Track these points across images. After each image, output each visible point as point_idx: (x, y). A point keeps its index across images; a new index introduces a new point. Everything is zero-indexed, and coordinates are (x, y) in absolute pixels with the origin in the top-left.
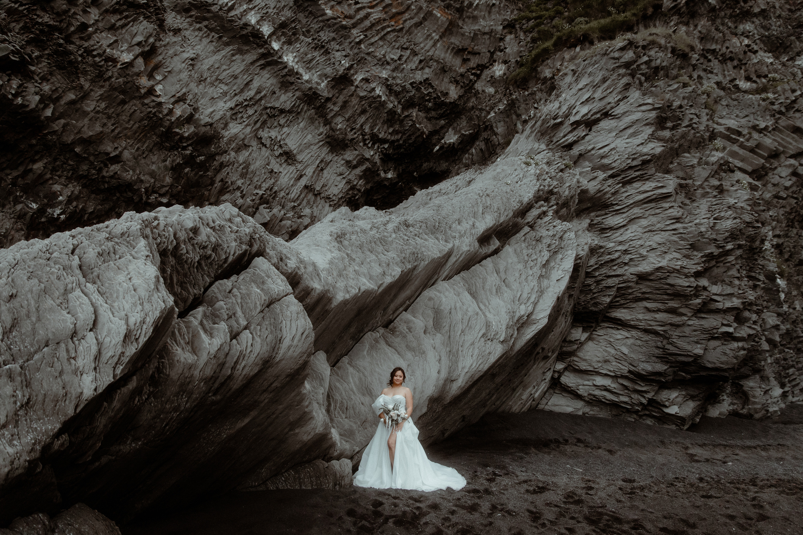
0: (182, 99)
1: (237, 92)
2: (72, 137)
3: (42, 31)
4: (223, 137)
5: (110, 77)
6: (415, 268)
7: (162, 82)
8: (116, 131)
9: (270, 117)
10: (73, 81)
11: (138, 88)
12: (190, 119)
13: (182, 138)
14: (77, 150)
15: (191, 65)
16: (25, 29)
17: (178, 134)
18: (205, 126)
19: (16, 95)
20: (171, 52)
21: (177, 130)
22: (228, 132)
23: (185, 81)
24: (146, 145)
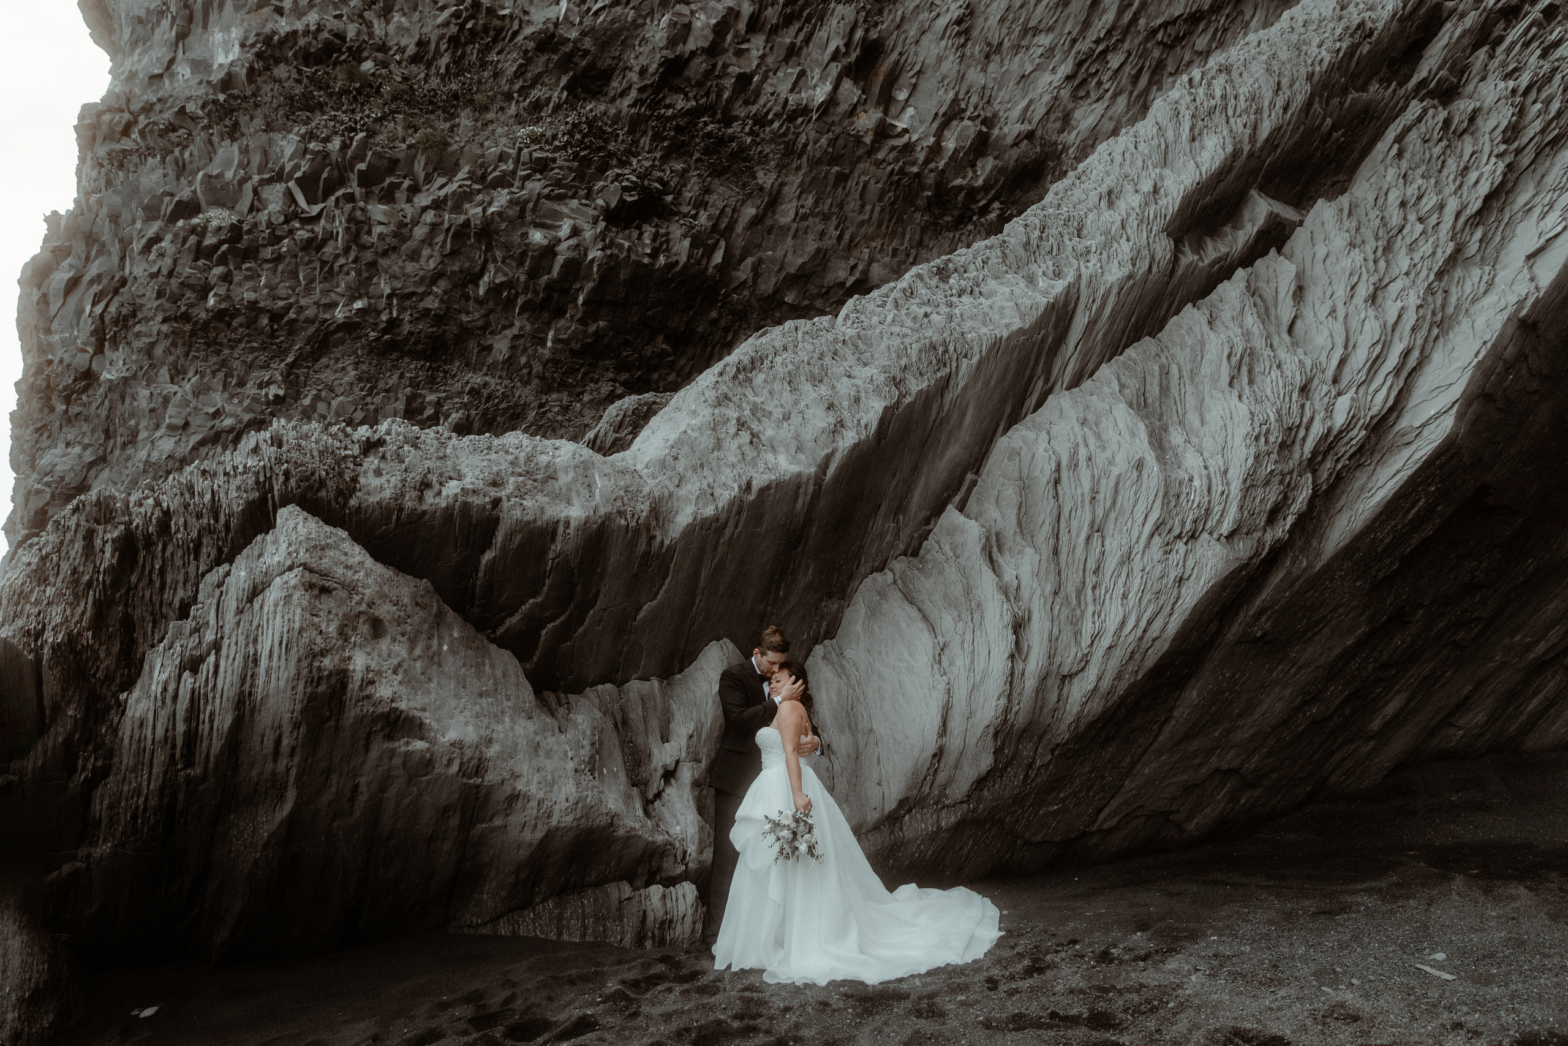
0: (953, 114)
1: (1074, 34)
2: (774, 280)
3: (679, 129)
4: (1065, 149)
5: (806, 145)
7: (911, 101)
8: (847, 236)
9: (1168, 47)
10: (744, 185)
11: (858, 139)
12: (981, 145)
13: (972, 193)
14: (789, 298)
15: (959, 34)
16: (657, 137)
17: (960, 188)
18: (1016, 144)
19: (654, 255)
20: (913, 32)
21: (958, 182)
22: (1075, 132)
23: (953, 74)
24: (908, 237)
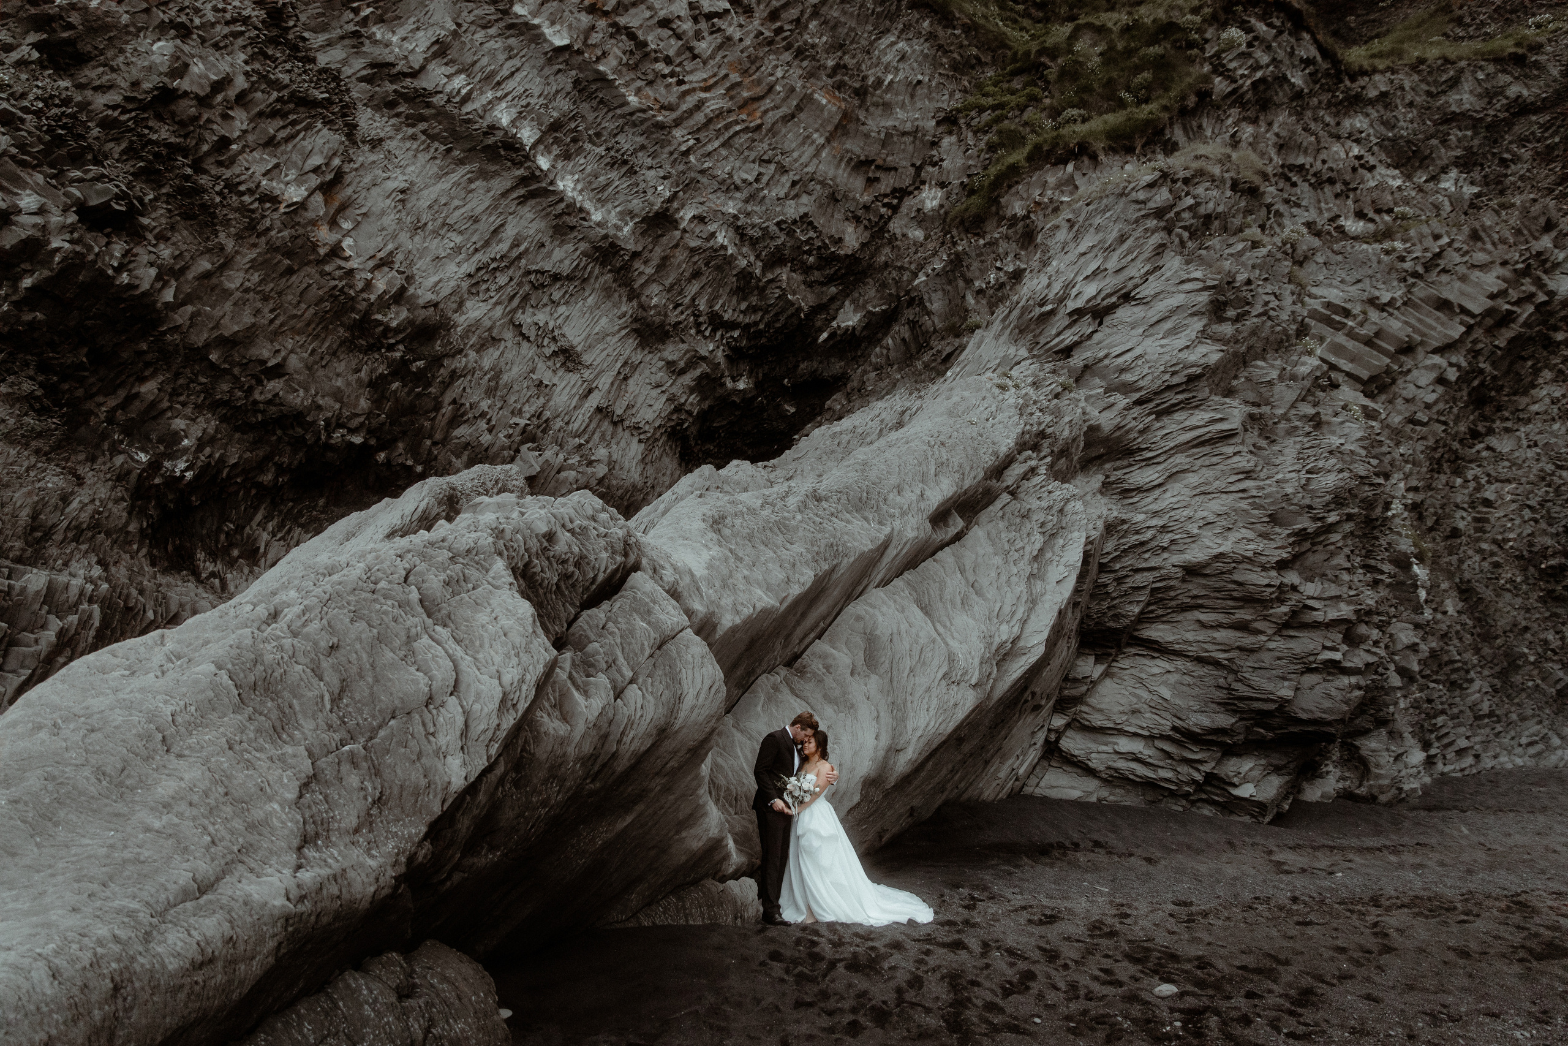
0: (385, 263)
1: (478, 245)
2: (205, 336)
3: (157, 155)
4: (455, 326)
5: (268, 229)
6: (833, 570)
7: (352, 233)
8: (277, 322)
9: (535, 288)
10: (208, 239)
11: (315, 246)
12: (399, 297)
13: (387, 329)
14: (213, 357)
15: (400, 201)
16: (131, 153)
17: (379, 323)
18: (425, 307)
19: (118, 270)
20: (367, 179)
21: (379, 317)
22: (464, 317)
23: (390, 230)
24: (327, 344)
